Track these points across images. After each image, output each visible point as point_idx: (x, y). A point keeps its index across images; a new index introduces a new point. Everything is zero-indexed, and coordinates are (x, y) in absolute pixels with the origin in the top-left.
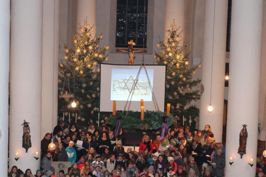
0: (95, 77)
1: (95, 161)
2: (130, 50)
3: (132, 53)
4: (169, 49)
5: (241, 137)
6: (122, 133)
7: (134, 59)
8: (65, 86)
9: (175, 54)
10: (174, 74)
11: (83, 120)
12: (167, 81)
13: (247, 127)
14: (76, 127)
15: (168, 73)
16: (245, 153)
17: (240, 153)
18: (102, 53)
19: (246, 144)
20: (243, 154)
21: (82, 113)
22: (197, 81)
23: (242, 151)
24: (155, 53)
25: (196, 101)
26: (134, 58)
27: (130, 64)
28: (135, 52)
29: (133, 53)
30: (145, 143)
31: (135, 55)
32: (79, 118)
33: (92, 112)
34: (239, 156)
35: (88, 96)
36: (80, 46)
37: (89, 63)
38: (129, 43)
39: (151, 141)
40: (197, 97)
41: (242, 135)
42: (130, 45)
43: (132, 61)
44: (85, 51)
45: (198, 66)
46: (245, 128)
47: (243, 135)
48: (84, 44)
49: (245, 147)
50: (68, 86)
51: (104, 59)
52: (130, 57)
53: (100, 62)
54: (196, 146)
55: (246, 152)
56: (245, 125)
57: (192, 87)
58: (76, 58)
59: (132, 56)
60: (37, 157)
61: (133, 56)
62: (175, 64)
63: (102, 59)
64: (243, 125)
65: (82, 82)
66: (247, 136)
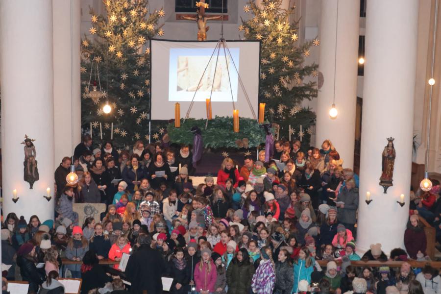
0: (141, 63)
1: (145, 202)
2: (200, 17)
3: (203, 21)
4: (264, 14)
5: (384, 158)
6: (189, 155)
7: (206, 31)
8: (92, 77)
9: (274, 23)
10: (273, 55)
11: (124, 133)
12: (263, 68)
13: (394, 142)
14: (112, 146)
15: (263, 54)
16: (392, 185)
17: (383, 184)
18: (153, 22)
19: (392, 169)
20: (388, 187)
21: (122, 123)
22: (312, 68)
23: (386, 181)
24: (242, 21)
25: (310, 100)
26: (207, 29)
27: (200, 39)
28: (207, 20)
29: (205, 21)
30: (226, 170)
31: (208, 25)
32: (117, 131)
33: (139, 121)
34: (382, 189)
35: (131, 94)
36: (116, 10)
37: (131, 38)
38: (198, 4)
40: (311, 94)
41: (386, 155)
42: (199, 8)
43: (203, 36)
44: (124, 19)
45: (313, 41)
46: (391, 143)
47: (389, 156)
48: (122, 7)
49: (391, 175)
50: (97, 78)
51: (157, 31)
52: (200, 29)
53: (150, 37)
54: (311, 175)
55: (393, 182)
56: (391, 138)
57: (304, 77)
58: (110, 30)
59: (204, 26)
60: (48, 196)
61: (205, 26)
62: (275, 39)
63: (154, 32)
64: (388, 139)
65: (121, 71)
66: (394, 157)
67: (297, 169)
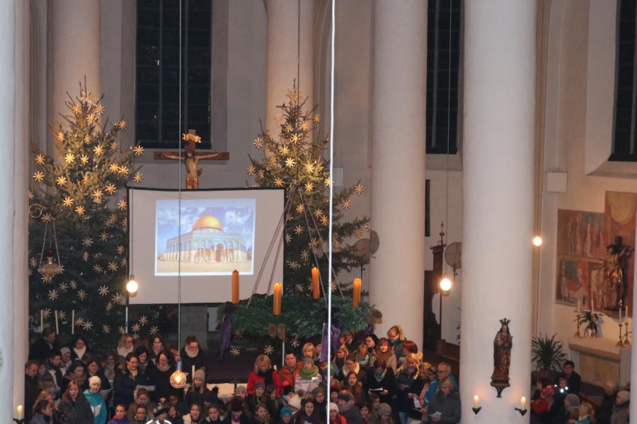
0: (111, 222)
1: (152, 421)
2: (190, 155)
3: (194, 161)
4: (285, 151)
5: (496, 347)
6: (199, 352)
7: (198, 175)
8: (46, 244)
9: (299, 162)
10: (300, 208)
11: (88, 325)
13: (509, 325)
15: (289, 209)
16: (509, 386)
17: (496, 384)
18: (127, 163)
19: (508, 364)
20: (504, 387)
21: (86, 310)
22: (354, 225)
23: (500, 381)
24: (252, 161)
25: (349, 271)
26: (199, 173)
27: (190, 187)
28: (199, 160)
29: (197, 161)
30: (261, 374)
31: (201, 166)
32: (80, 321)
33: (109, 306)
34: (494, 391)
35: (98, 268)
36: (73, 146)
37: (97, 187)
38: (186, 137)
39: (275, 367)
40: (349, 262)
41: (500, 343)
43: (194, 181)
44: (84, 159)
45: (354, 188)
46: (505, 327)
47: (503, 344)
48: (82, 142)
49: (507, 372)
50: (54, 245)
51: (131, 176)
52: (188, 172)
53: (123, 184)
54: (383, 375)
55: (510, 382)
56: (505, 319)
57: (343, 238)
58: (64, 175)
59: (195, 167)
61: (197, 167)
62: (303, 185)
63: (127, 177)
64: (501, 321)
65: (83, 234)
66: (510, 346)
67: (362, 368)
